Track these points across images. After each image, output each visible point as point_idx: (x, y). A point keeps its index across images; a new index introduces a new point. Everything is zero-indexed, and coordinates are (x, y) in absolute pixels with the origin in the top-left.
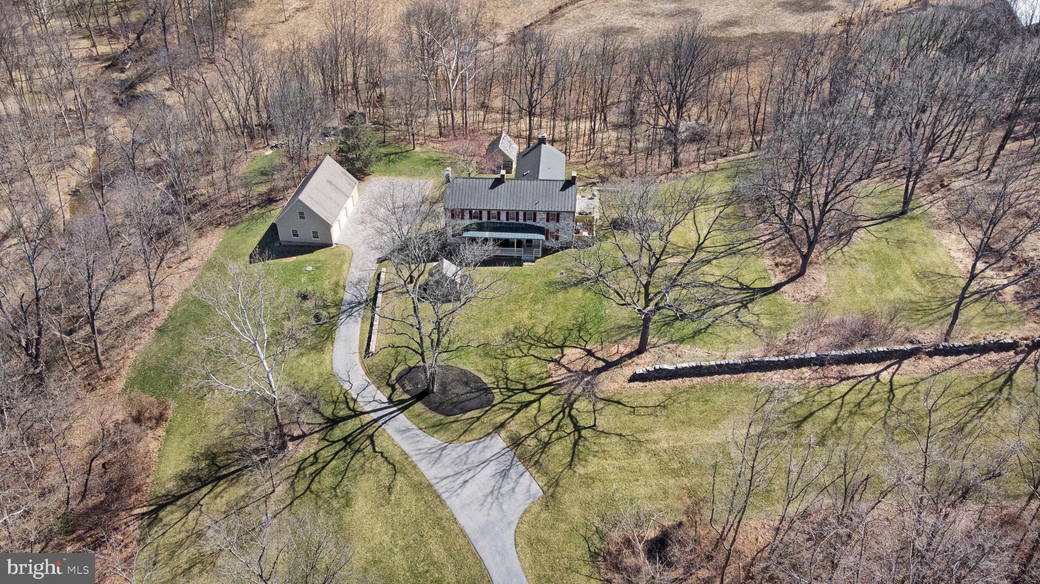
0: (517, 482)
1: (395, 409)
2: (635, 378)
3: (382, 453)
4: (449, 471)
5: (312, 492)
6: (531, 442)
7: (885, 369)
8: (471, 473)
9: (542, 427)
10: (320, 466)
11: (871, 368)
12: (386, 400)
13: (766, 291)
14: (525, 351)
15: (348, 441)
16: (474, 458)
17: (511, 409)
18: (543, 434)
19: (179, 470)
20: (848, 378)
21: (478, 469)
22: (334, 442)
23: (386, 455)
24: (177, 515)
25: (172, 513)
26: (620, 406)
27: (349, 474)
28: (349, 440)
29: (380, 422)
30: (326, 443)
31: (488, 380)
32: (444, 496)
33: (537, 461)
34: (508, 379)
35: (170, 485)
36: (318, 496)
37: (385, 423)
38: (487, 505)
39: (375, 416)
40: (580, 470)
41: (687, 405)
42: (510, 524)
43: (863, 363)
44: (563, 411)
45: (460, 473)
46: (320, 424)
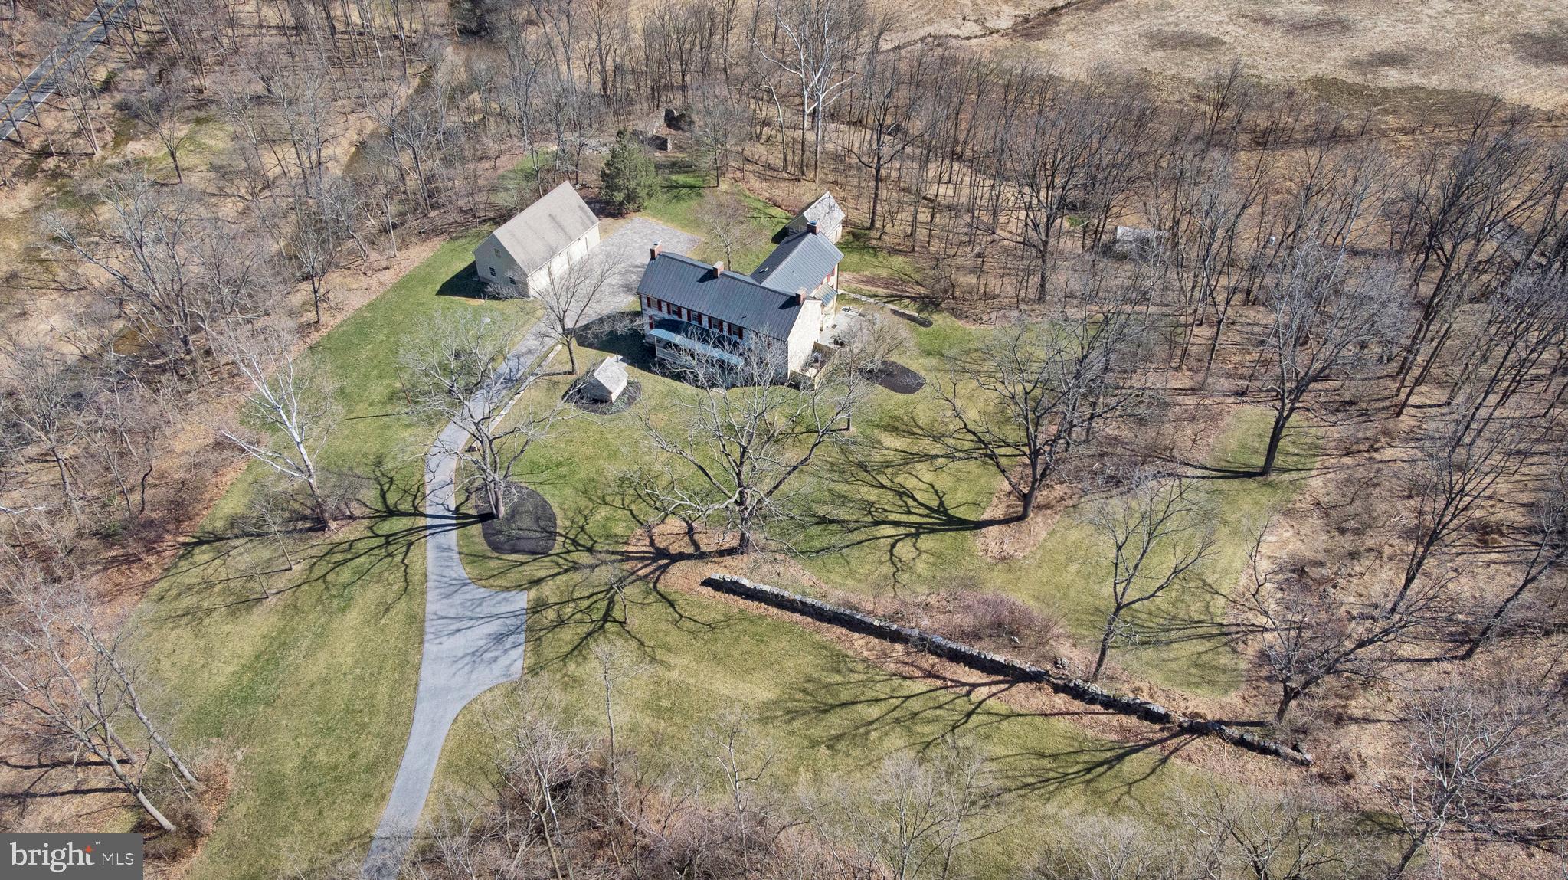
0: (506, 651)
1: (454, 522)
2: (708, 583)
3: (407, 566)
4: (452, 613)
5: (324, 582)
6: (551, 614)
7: (989, 684)
8: (471, 623)
9: (574, 600)
10: (349, 557)
11: (974, 676)
12: (453, 508)
13: (962, 525)
14: (627, 502)
15: (389, 539)
16: (486, 609)
17: (559, 566)
18: (568, 610)
19: (233, 511)
20: (938, 677)
21: (481, 622)
22: (377, 536)
23: (408, 570)
24: (206, 557)
25: (204, 552)
26: (670, 610)
27: (367, 577)
28: (391, 539)
29: (428, 532)
30: (370, 534)
31: (561, 522)
32: (427, 637)
33: (539, 639)
34: (582, 528)
35: (219, 525)
36: (327, 588)
37: (431, 534)
38: (460, 664)
39: (429, 521)
40: (572, 666)
41: (737, 639)
42: (463, 697)
43: (970, 668)
44: (608, 591)
45: (458, 619)
46: (378, 511)
